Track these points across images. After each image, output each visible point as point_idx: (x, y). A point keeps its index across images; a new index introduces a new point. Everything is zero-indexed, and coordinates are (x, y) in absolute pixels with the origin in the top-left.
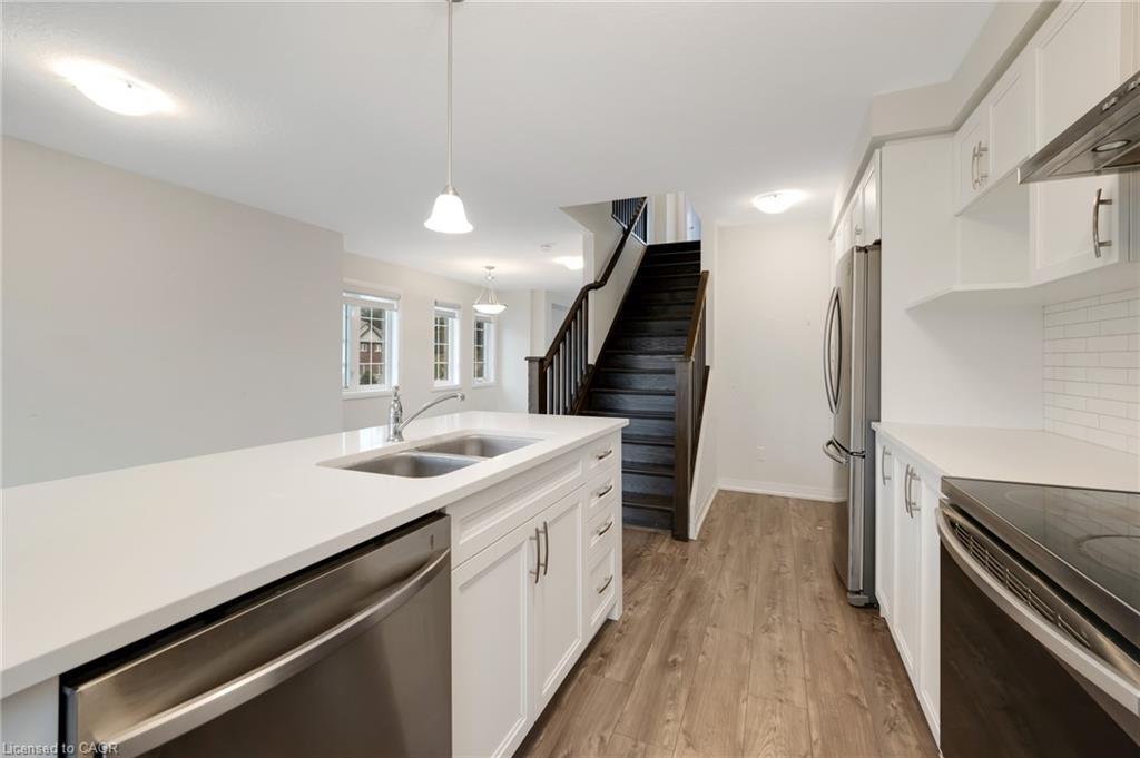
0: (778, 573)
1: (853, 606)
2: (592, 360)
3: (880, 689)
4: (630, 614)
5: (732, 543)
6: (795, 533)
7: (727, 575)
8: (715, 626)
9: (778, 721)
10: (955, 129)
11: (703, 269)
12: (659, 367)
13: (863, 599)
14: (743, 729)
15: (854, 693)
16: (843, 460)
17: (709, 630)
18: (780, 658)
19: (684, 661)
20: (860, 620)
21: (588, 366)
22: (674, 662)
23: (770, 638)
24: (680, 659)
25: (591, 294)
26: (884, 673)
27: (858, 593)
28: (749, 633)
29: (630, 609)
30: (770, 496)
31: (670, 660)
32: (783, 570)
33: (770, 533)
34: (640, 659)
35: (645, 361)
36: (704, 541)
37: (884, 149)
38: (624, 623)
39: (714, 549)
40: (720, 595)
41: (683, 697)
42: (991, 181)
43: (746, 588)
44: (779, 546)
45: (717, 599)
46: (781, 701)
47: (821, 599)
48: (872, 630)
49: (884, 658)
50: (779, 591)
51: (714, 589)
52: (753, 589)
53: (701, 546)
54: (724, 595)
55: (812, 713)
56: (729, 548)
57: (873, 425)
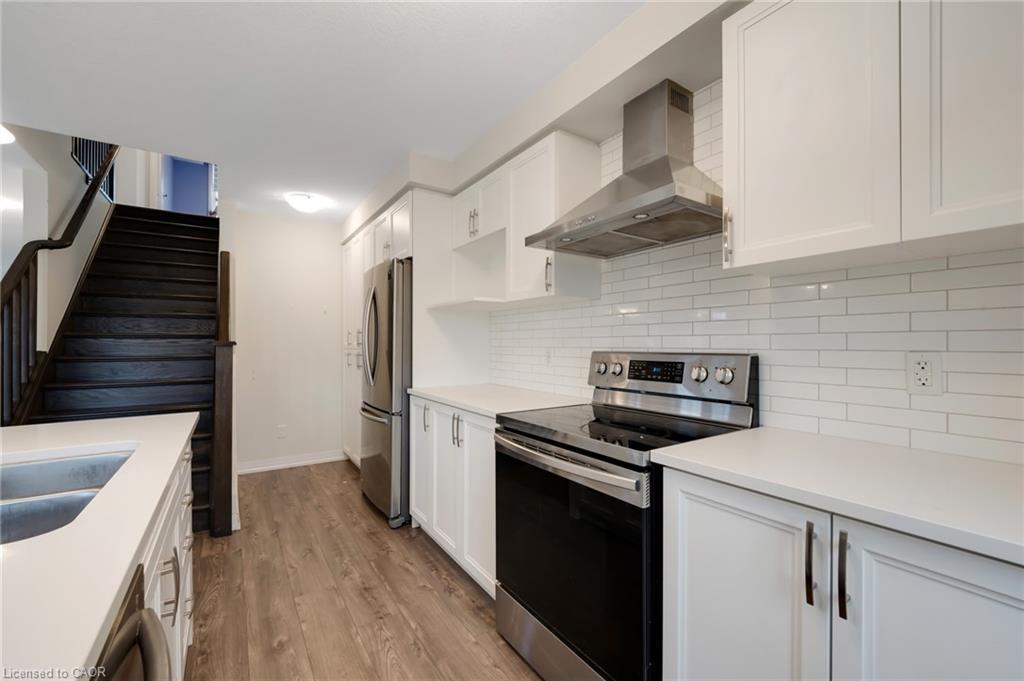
0: (331, 528)
1: (398, 528)
2: (43, 344)
3: (433, 573)
4: (203, 630)
5: (278, 519)
6: (328, 492)
7: (289, 548)
8: (301, 594)
9: (387, 633)
10: (453, 194)
13: (401, 519)
14: (366, 655)
15: (421, 584)
17: (297, 600)
18: (366, 589)
19: (290, 639)
20: (403, 536)
21: (38, 354)
22: (280, 643)
23: (351, 579)
24: (284, 638)
26: (431, 562)
27: (397, 518)
28: (333, 584)
29: (201, 626)
30: (291, 469)
31: (275, 644)
32: (333, 524)
33: (308, 500)
34: (244, 662)
36: (248, 528)
37: (415, 192)
38: (202, 642)
39: (263, 529)
40: (292, 567)
41: (305, 666)
43: (311, 551)
44: (320, 507)
45: (290, 571)
46: (381, 618)
47: (372, 533)
48: (411, 539)
49: (427, 553)
50: (339, 541)
51: (284, 563)
52: (318, 549)
53: (249, 532)
54: (295, 566)
55: (405, 612)
56: (277, 525)
57: (409, 391)
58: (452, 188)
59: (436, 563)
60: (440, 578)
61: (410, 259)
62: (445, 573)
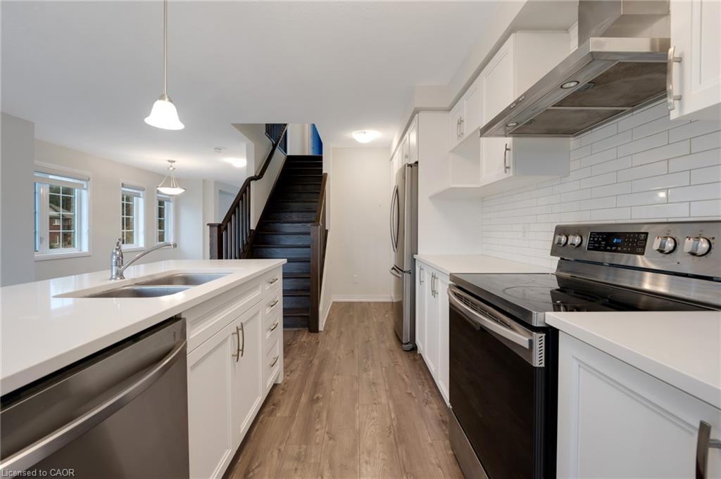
0: (368, 341)
1: (407, 351)
2: (253, 227)
3: (420, 387)
4: (288, 378)
5: (343, 329)
6: (375, 320)
7: (342, 347)
8: (338, 375)
9: (375, 414)
10: (449, 110)
11: (324, 172)
12: (298, 230)
13: (410, 346)
14: (358, 423)
15: (409, 391)
16: (400, 276)
17: (335, 377)
18: (373, 383)
19: (322, 398)
20: (409, 357)
21: (250, 231)
22: (318, 398)
23: (367, 374)
24: (321, 396)
25: (252, 183)
26: (421, 379)
27: (407, 344)
28: (357, 374)
29: (288, 375)
30: (361, 303)
31: (315, 398)
32: (370, 339)
33: (362, 322)
34: (297, 401)
35: (287, 228)
36: (327, 331)
38: (285, 384)
39: (334, 334)
40: (340, 358)
41: (324, 415)
42: (465, 136)
43: (353, 351)
44: (368, 327)
45: (338, 360)
46: (376, 404)
47: (391, 350)
48: (415, 360)
49: (421, 372)
50: (370, 350)
51: (336, 355)
52: (356, 352)
53: (326, 334)
54: (341, 358)
55: (391, 406)
56: (341, 333)
57: (415, 256)
58: (447, 105)
59: (425, 381)
60: (424, 392)
61: (417, 163)
62: (429, 390)
